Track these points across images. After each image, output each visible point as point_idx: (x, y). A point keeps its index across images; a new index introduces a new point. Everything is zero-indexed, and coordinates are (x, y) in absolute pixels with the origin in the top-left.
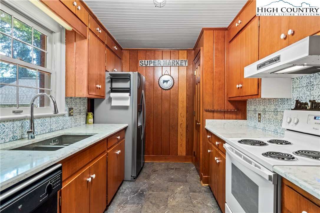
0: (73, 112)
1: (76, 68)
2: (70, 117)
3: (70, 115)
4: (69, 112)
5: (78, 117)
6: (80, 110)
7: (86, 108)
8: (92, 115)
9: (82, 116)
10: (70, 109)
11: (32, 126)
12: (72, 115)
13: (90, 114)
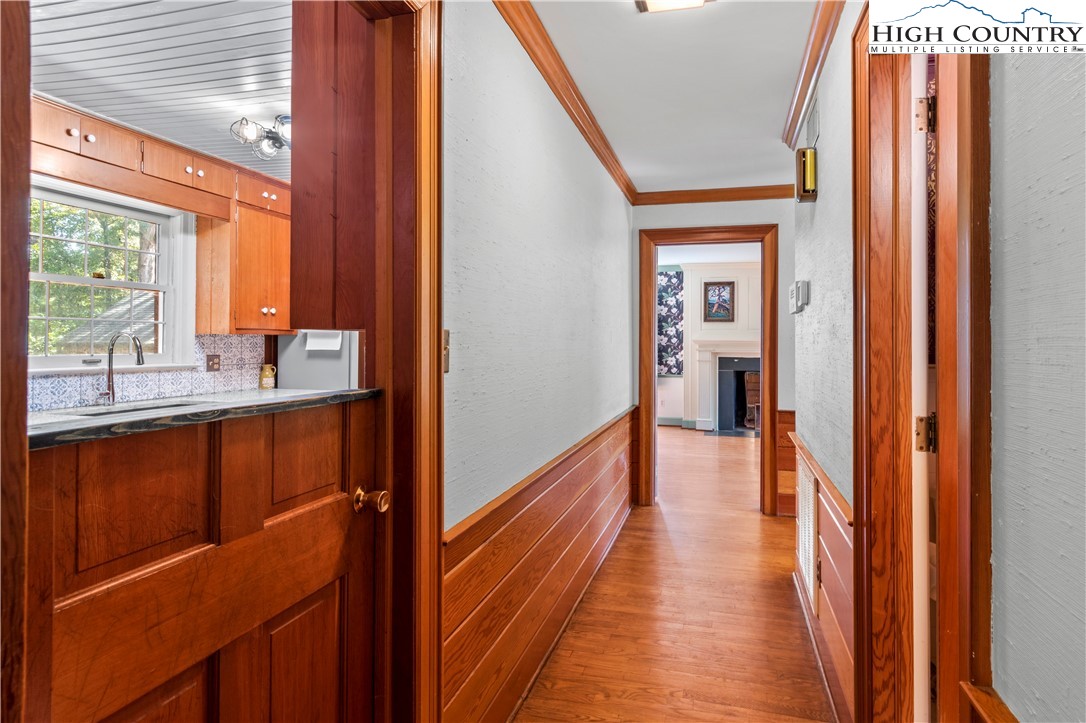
0: (219, 363)
1: (212, 279)
2: (212, 373)
3: (210, 368)
4: (208, 364)
5: (235, 373)
6: (242, 359)
7: (260, 355)
8: (273, 370)
9: (247, 372)
10: (210, 358)
11: (111, 387)
12: (218, 370)
13: (268, 367)
